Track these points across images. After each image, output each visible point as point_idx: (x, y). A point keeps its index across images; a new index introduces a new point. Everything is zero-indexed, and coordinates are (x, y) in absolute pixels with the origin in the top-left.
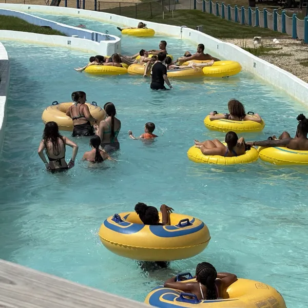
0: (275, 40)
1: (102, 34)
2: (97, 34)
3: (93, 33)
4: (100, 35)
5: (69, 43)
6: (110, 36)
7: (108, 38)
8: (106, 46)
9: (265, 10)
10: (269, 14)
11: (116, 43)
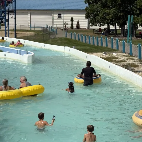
0: (114, 53)
1: (23, 51)
2: (20, 51)
3: (18, 50)
4: (22, 51)
5: (5, 55)
6: (29, 52)
7: (27, 53)
8: (27, 57)
9: (106, 38)
10: (108, 40)
11: (32, 56)
